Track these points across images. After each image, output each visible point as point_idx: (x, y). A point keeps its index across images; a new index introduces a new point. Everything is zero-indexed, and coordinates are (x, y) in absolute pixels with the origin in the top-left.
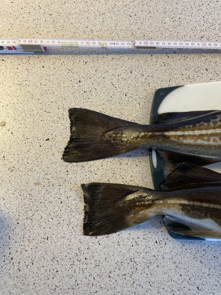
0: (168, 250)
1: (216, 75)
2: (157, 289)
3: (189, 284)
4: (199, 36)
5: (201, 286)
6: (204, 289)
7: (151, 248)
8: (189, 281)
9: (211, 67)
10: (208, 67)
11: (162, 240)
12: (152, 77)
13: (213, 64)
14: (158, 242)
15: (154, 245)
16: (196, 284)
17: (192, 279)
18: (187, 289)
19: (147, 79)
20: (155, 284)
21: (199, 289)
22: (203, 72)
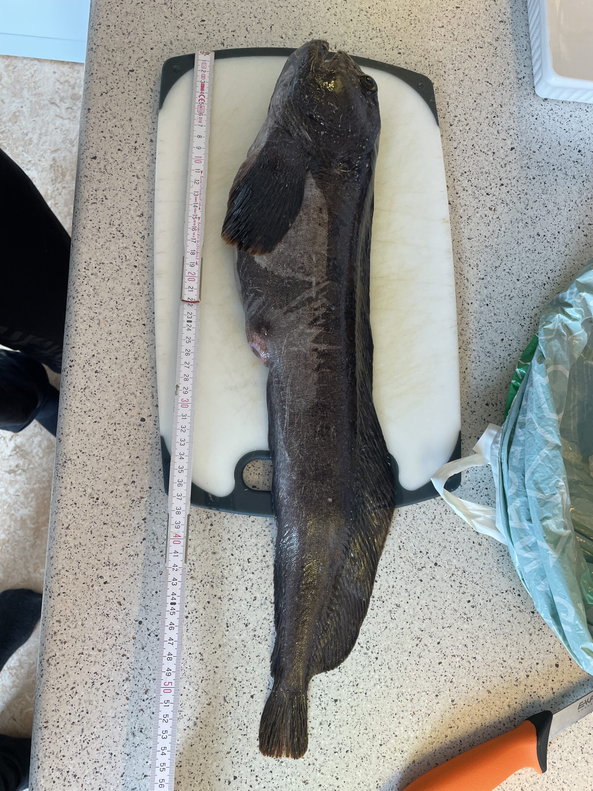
0: (191, 35)
1: (502, 163)
2: (133, 12)
3: (139, 58)
4: (582, 146)
5: (135, 75)
6: (131, 79)
7: (194, 12)
8: (143, 60)
9: (518, 157)
10: (518, 153)
11: (207, 29)
12: (495, 55)
13: (525, 162)
14: (203, 23)
15: (198, 17)
16: (138, 69)
17: (146, 65)
18: (131, 54)
19: (490, 46)
20: (139, 10)
21: (131, 73)
22: (509, 142)
